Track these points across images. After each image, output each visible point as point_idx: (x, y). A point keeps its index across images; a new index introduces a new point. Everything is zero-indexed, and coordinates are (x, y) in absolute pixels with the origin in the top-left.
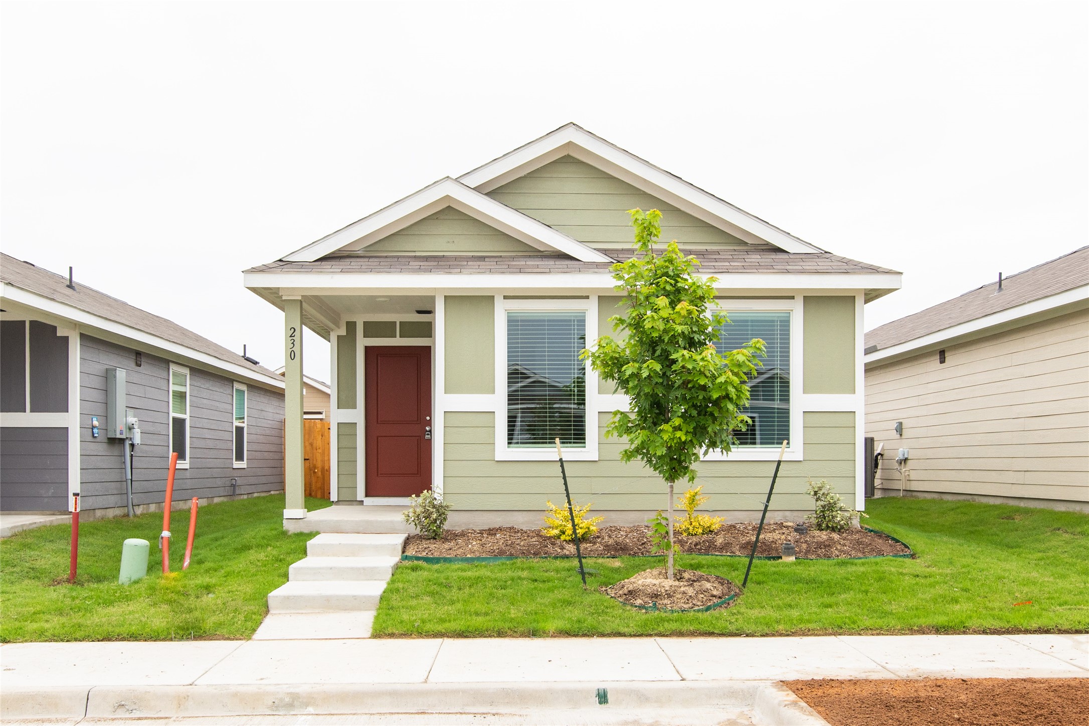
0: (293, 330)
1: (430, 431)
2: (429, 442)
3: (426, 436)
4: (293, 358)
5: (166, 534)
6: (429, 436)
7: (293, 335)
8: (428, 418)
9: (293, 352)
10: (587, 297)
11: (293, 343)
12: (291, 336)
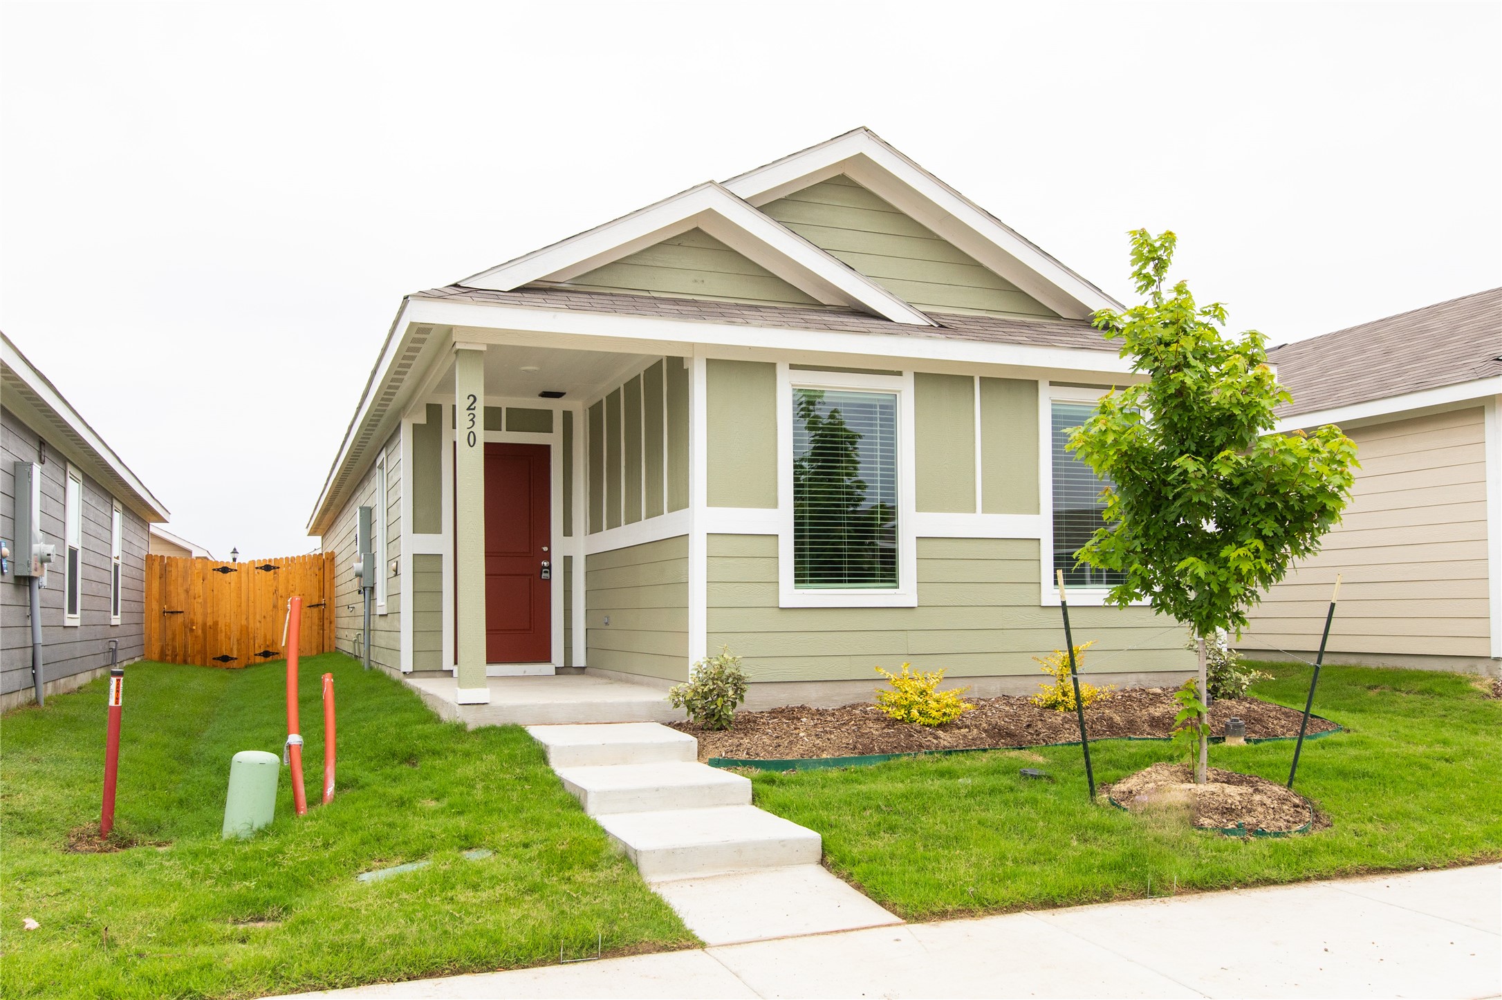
0: (472, 398)
1: (549, 567)
2: (548, 581)
3: (543, 575)
4: (472, 444)
5: (294, 739)
6: (548, 575)
7: (472, 407)
8: (545, 549)
9: (472, 434)
10: (900, 373)
11: (472, 420)
12: (469, 409)
